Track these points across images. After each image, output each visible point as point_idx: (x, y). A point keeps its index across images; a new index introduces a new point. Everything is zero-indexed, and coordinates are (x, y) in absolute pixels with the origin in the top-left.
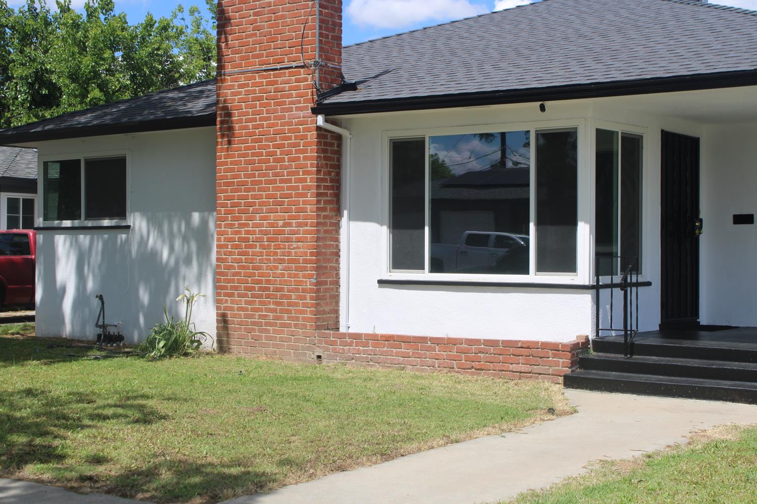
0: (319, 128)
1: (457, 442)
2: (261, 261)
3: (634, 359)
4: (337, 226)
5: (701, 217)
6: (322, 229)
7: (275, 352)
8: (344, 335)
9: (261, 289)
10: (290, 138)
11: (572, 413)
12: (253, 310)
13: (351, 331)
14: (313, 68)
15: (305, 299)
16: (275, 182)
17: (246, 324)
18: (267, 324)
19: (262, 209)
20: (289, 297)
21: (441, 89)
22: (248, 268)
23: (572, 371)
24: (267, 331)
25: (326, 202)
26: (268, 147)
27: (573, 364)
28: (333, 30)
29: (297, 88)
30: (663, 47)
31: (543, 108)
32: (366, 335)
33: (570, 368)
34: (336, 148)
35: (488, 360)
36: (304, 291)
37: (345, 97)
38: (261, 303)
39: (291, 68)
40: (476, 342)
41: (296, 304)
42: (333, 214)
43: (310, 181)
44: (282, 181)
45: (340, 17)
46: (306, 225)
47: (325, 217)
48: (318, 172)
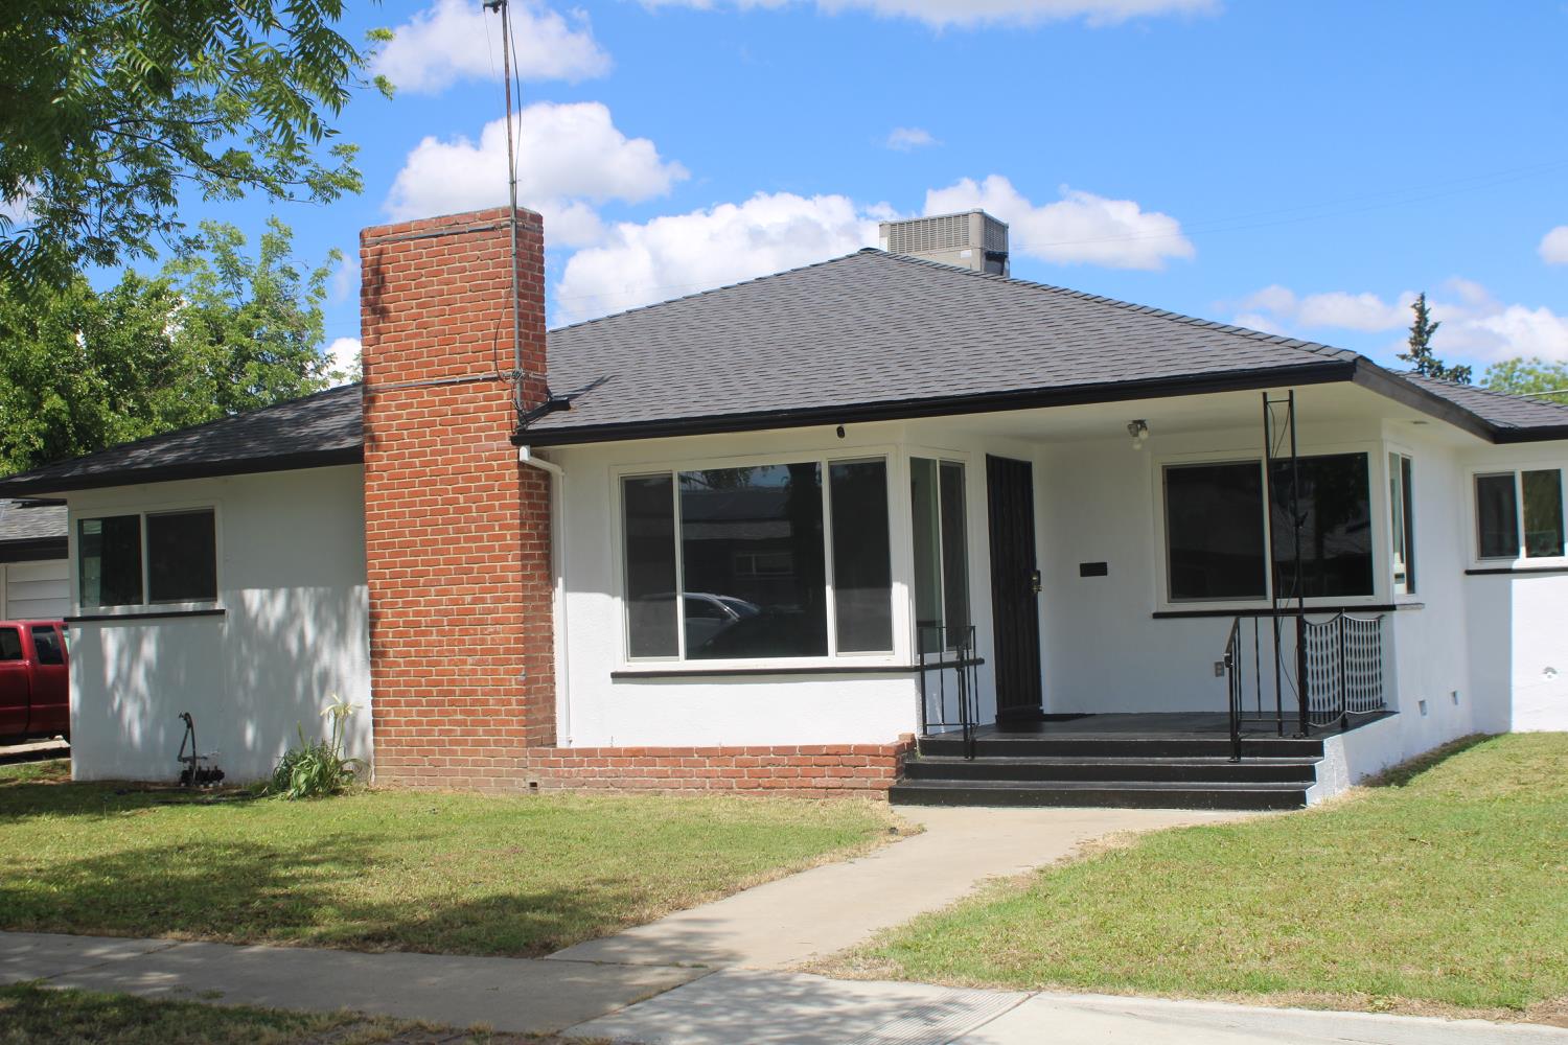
0: (521, 465)
1: (798, 871)
2: (440, 654)
3: (978, 761)
4: (548, 600)
5: (1038, 568)
6: (530, 604)
7: (467, 781)
8: (568, 753)
9: (440, 693)
10: (478, 479)
11: (919, 833)
12: (429, 723)
13: (573, 746)
14: (511, 381)
15: (510, 704)
16: (457, 541)
17: (421, 743)
18: (451, 743)
19: (440, 580)
20: (485, 703)
21: (696, 407)
22: (420, 664)
23: (898, 782)
24: (454, 753)
25: (534, 567)
26: (446, 491)
27: (898, 772)
28: (535, 328)
29: (488, 409)
30: (989, 347)
31: (841, 432)
32: (602, 750)
33: (895, 778)
34: (543, 491)
35: (781, 774)
36: (507, 693)
37: (556, 420)
38: (441, 713)
39: (478, 380)
40: (764, 750)
41: (497, 712)
42: (543, 583)
43: (511, 538)
44: (467, 540)
45: (542, 309)
46: (507, 601)
47: (534, 588)
48: (522, 525)
